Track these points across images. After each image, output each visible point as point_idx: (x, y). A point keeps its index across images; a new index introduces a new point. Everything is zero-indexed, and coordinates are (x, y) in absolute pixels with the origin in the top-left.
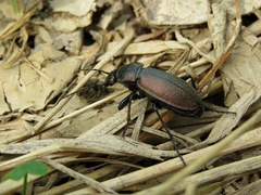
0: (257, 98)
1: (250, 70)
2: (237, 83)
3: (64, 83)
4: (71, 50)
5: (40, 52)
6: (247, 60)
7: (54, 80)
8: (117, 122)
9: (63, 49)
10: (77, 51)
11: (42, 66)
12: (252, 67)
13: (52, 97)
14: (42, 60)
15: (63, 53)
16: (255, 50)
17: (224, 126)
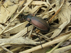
0: (68, 24)
1: (67, 14)
2: (62, 18)
3: (12, 14)
4: (16, 2)
5: (7, 3)
6: (66, 10)
7: (10, 12)
8: (24, 32)
9: (13, 2)
10: (17, 3)
11: (7, 7)
12: (68, 13)
13: (8, 18)
14: (7, 5)
15: (13, 3)
16: (69, 7)
17: (57, 33)
